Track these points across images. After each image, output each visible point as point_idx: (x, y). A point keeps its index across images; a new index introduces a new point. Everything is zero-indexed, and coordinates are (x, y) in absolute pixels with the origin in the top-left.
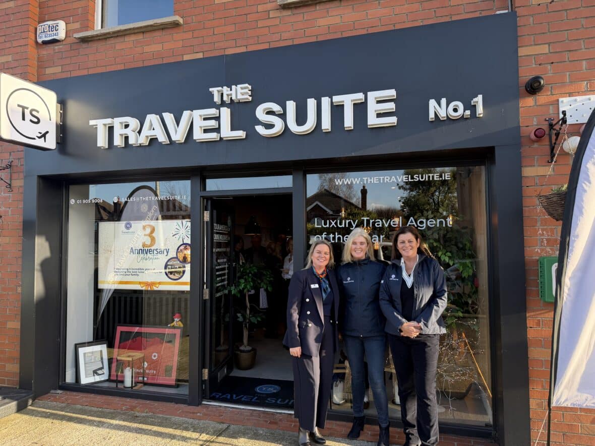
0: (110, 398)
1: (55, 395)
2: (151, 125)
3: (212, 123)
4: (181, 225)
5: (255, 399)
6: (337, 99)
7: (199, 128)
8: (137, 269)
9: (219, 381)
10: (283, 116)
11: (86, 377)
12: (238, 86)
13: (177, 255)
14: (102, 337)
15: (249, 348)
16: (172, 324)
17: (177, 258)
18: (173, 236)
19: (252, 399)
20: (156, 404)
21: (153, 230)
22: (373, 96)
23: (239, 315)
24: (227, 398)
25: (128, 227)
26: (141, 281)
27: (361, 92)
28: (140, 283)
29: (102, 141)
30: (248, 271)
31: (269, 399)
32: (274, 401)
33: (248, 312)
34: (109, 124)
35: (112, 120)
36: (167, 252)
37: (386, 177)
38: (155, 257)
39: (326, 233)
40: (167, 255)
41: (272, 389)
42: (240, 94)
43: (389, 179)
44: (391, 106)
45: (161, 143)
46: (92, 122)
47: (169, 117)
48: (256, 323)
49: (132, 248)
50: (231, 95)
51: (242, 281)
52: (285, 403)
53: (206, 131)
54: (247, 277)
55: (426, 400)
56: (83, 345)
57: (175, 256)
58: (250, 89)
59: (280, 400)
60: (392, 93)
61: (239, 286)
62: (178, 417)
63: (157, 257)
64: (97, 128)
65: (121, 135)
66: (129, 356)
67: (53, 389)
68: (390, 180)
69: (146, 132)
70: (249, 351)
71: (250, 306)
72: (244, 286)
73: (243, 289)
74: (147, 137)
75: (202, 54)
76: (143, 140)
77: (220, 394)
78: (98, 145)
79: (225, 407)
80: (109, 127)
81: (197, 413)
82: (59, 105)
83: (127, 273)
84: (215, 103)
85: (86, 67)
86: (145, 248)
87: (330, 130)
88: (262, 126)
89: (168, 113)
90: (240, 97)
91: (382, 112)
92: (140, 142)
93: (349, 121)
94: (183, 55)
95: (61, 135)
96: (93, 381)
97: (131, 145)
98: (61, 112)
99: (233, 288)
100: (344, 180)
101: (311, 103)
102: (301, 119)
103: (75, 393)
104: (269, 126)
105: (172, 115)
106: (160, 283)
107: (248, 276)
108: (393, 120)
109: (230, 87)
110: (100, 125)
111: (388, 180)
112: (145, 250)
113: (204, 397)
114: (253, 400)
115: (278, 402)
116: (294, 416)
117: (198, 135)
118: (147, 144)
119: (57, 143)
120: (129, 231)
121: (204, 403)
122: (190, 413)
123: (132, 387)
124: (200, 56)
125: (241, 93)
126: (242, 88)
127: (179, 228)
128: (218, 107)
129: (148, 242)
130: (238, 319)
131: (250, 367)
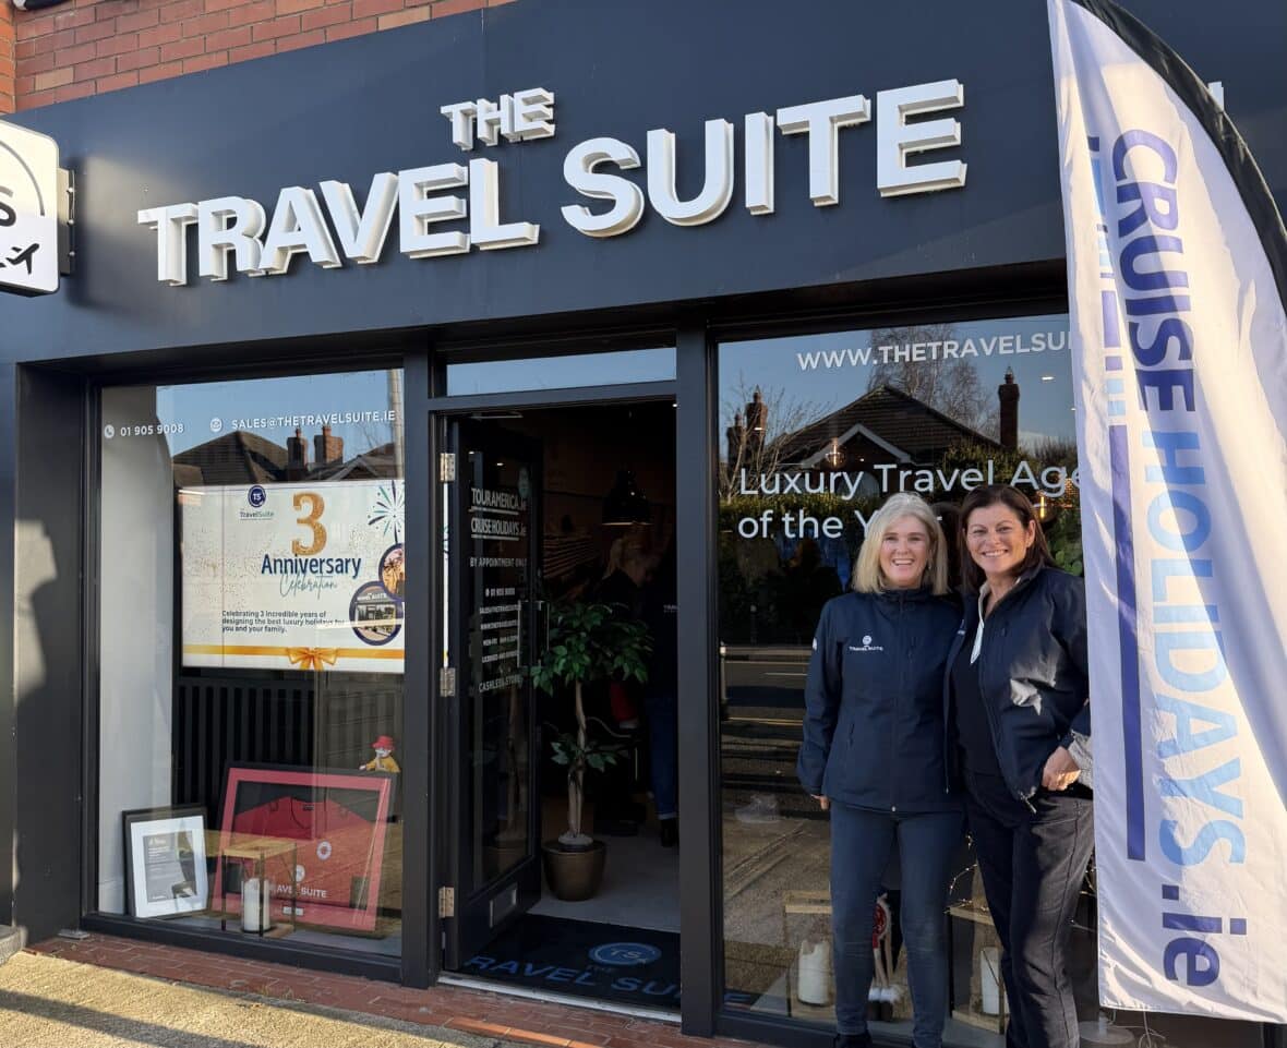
0: (203, 956)
1: (71, 941)
2: (292, 219)
3: (450, 204)
4: (390, 493)
5: (583, 977)
6: (789, 116)
7: (415, 221)
8: (280, 614)
9: (491, 925)
10: (638, 175)
11: (150, 900)
12: (516, 94)
13: (380, 574)
14: (194, 799)
15: (584, 840)
16: (370, 766)
17: (380, 583)
18: (370, 523)
19: (575, 978)
20: (318, 978)
21: (318, 508)
22: (892, 102)
23: (556, 746)
24: (506, 972)
25: (256, 499)
26: (290, 646)
27: (857, 94)
28: (288, 652)
29: (170, 267)
30: (576, 624)
31: (622, 981)
32: (634, 987)
33: (582, 738)
34: (188, 218)
35: (195, 206)
36: (357, 570)
37: (946, 344)
38: (326, 580)
39: (771, 512)
40: (354, 577)
41: (636, 955)
42: (522, 118)
43: (957, 346)
44: (950, 130)
45: (319, 266)
46: (143, 216)
47: (337, 193)
48: (602, 769)
49: (267, 557)
50: (498, 121)
51: (562, 650)
52: (664, 993)
53: (434, 228)
54: (573, 640)
55: (1035, 996)
56: (144, 814)
57: (376, 578)
58: (552, 102)
59: (651, 984)
60: (950, 91)
61: (552, 663)
62: (367, 1014)
63: (329, 580)
64: (156, 230)
65: (218, 247)
66: (257, 849)
67: (66, 928)
68: (958, 352)
69: (280, 236)
70: (585, 849)
71: (587, 722)
72: (564, 665)
73: (564, 672)
74: (283, 250)
75: (427, 8)
76: (272, 259)
77: (493, 961)
78: (161, 277)
79: (497, 993)
80: (188, 227)
81: (419, 1006)
82: (66, 173)
83: (254, 625)
84: (457, 147)
85: (134, 67)
86: (299, 557)
87: (771, 210)
88: (583, 206)
89: (334, 184)
90: (522, 125)
91: (922, 148)
92: (263, 265)
93: (824, 182)
94: (377, 17)
95: (72, 253)
96: (172, 911)
97: (244, 274)
98: (71, 190)
99: (536, 670)
100: (824, 354)
101: (718, 133)
102: (689, 181)
103: (118, 941)
104: (602, 206)
105: (347, 186)
106: (338, 653)
107: (579, 638)
108: (955, 171)
109: (494, 98)
110: (164, 221)
111: (953, 352)
112: (300, 564)
113: (444, 964)
114: (578, 981)
115: (646, 990)
116: (679, 1030)
117: (415, 240)
118: (285, 270)
119: (62, 274)
120: (258, 509)
121: (441, 980)
122: (403, 1005)
123: (261, 932)
124: (423, 15)
125: (524, 115)
126: (527, 102)
127: (384, 501)
128: (463, 158)
129: (307, 537)
130: (554, 758)
131: (587, 894)
